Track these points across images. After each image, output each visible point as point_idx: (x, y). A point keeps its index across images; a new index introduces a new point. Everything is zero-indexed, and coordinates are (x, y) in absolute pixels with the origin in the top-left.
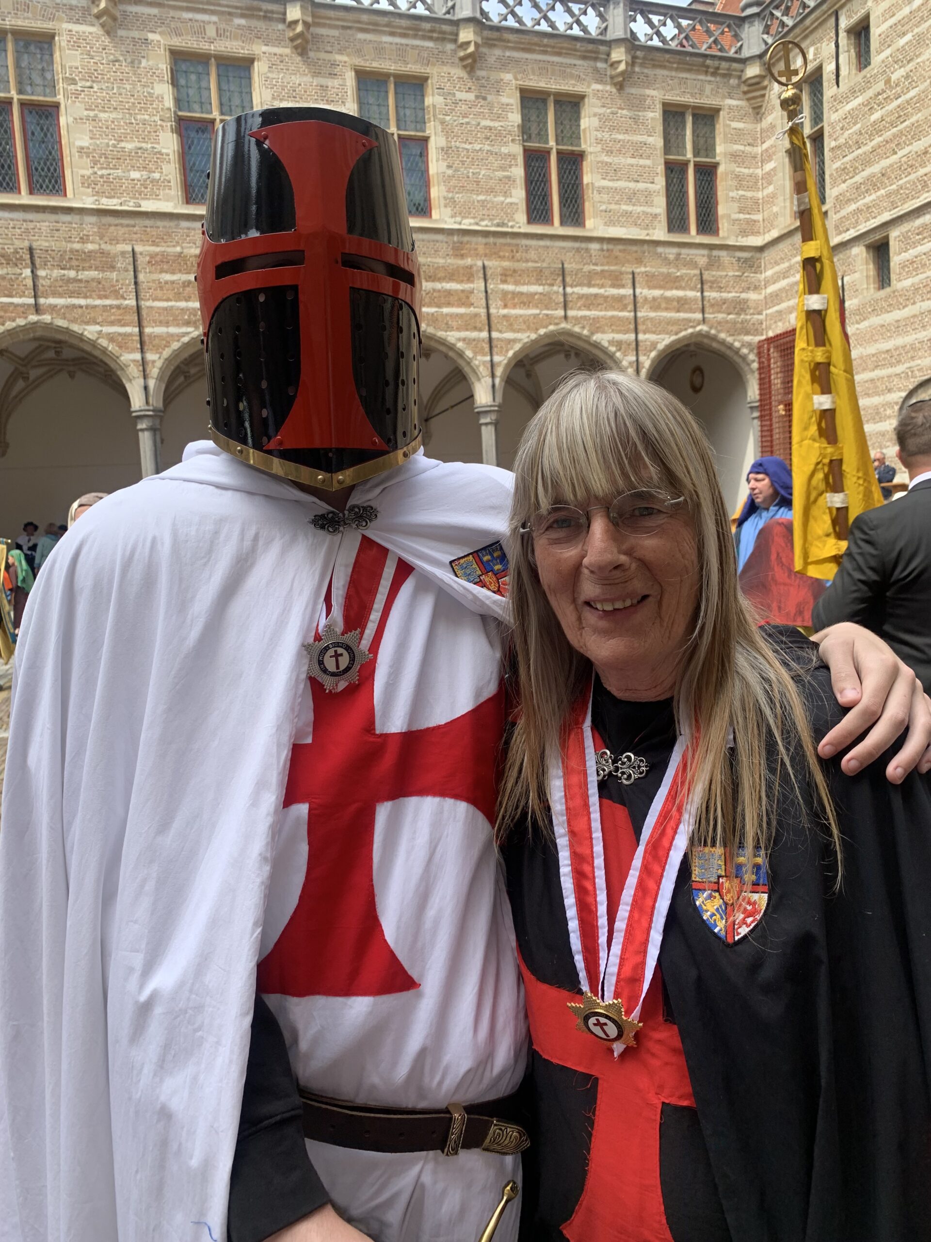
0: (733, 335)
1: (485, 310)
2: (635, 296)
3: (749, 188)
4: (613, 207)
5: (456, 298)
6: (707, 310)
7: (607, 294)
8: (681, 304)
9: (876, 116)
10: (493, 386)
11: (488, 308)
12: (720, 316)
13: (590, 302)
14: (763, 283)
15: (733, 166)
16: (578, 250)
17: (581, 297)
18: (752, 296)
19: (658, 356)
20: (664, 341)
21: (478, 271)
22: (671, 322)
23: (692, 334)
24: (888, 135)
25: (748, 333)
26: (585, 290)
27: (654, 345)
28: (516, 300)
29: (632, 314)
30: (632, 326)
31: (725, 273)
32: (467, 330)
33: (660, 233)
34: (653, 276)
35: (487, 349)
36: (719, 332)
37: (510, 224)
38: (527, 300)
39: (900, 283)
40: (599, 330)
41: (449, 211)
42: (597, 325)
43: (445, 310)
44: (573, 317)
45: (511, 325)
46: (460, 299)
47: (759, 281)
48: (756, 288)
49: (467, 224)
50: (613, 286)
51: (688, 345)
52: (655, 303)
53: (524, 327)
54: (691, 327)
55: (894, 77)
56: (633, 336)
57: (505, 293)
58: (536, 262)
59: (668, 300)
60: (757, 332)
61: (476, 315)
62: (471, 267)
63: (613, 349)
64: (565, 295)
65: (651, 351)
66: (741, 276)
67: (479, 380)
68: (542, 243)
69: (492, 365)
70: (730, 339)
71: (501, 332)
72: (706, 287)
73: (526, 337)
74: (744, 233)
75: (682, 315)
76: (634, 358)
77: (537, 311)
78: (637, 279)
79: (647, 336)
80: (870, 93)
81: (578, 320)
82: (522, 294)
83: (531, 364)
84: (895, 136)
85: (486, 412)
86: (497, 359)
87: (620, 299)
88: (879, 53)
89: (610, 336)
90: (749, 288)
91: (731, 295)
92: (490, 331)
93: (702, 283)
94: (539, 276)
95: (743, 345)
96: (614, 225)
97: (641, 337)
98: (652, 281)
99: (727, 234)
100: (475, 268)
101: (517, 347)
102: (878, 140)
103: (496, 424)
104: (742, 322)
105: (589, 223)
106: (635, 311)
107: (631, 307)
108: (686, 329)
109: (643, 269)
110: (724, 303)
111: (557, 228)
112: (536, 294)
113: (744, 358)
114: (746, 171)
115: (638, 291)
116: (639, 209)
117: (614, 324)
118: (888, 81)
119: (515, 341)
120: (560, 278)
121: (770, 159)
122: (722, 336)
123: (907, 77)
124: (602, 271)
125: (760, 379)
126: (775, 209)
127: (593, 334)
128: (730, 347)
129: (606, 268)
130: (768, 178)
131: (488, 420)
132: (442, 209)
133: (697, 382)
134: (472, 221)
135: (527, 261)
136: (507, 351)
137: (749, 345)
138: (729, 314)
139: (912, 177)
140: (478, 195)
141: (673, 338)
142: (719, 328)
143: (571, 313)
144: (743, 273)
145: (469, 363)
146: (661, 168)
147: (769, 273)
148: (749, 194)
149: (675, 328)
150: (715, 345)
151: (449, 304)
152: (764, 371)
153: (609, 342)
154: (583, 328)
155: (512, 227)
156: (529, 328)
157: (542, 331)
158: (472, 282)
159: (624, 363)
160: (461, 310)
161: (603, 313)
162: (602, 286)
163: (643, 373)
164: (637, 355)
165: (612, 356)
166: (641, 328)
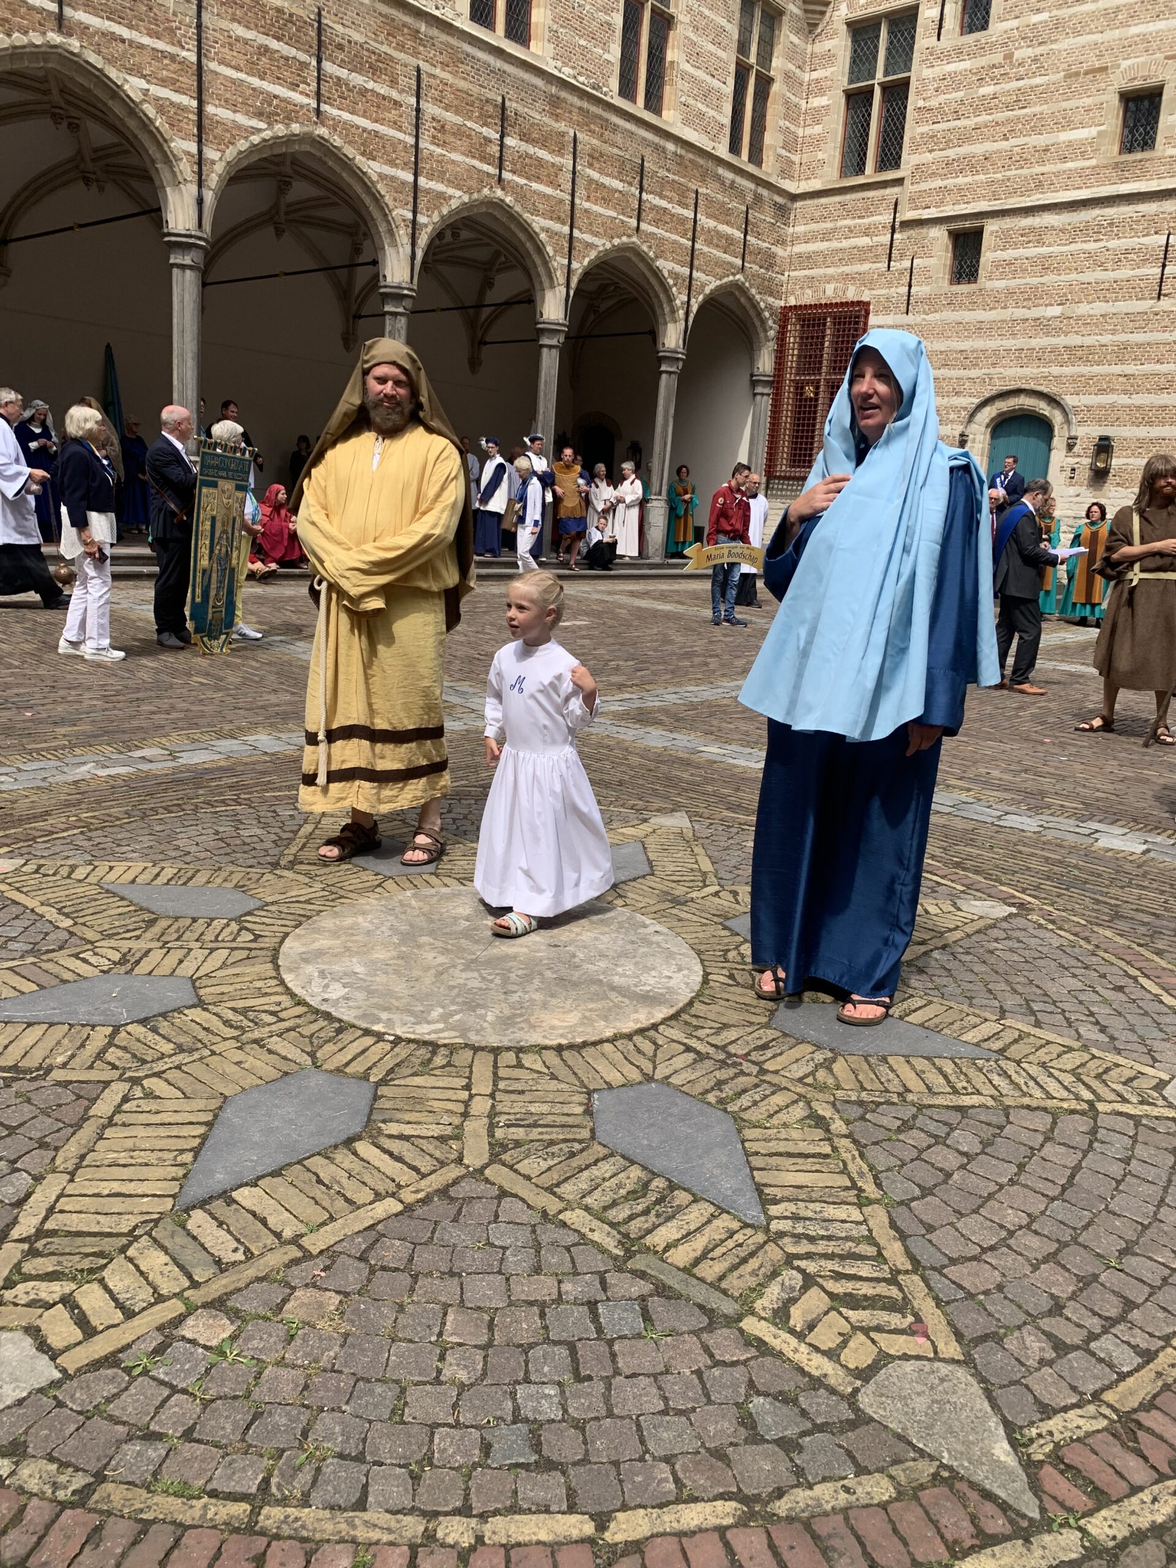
0: (761, 293)
1: (570, 197)
2: (695, 221)
3: (794, 121)
5: (546, 172)
6: (746, 257)
7: (673, 211)
8: (728, 244)
10: (567, 300)
11: (573, 195)
12: (754, 268)
13: (659, 216)
14: (790, 240)
15: (781, 86)
16: (657, 146)
17: (653, 208)
19: (703, 301)
20: (711, 284)
21: (569, 142)
22: (719, 263)
23: (730, 283)
25: (771, 294)
26: (657, 201)
27: (703, 285)
28: (599, 193)
29: (691, 243)
30: (688, 259)
31: (764, 217)
32: (551, 218)
33: (722, 150)
34: (712, 201)
35: (566, 250)
36: (751, 286)
37: (604, 89)
38: (608, 197)
40: (662, 254)
41: (550, 48)
42: (659, 247)
43: (535, 186)
44: (645, 232)
45: (591, 224)
46: (548, 175)
47: (788, 236)
49: (566, 73)
50: (680, 203)
52: (710, 236)
53: (601, 231)
54: (733, 274)
55: (1018, 55)
56: (688, 271)
57: (591, 182)
58: (621, 149)
59: (719, 235)
60: (781, 297)
61: (561, 201)
62: (563, 134)
63: (671, 282)
64: (640, 201)
65: (699, 294)
66: (774, 225)
68: (627, 124)
69: (569, 271)
71: (581, 231)
72: (749, 229)
73: (602, 244)
74: (783, 173)
75: (728, 257)
76: (686, 299)
78: (700, 201)
79: (699, 274)
80: (983, 61)
81: (647, 237)
82: (603, 186)
84: (1008, 120)
85: (551, 331)
86: (574, 265)
87: (683, 221)
88: (1002, 20)
89: (670, 265)
90: (778, 242)
91: (765, 245)
92: (572, 227)
93: (746, 224)
94: (621, 168)
95: (766, 308)
96: (689, 125)
97: (695, 274)
98: (711, 207)
99: (769, 169)
100: (567, 138)
101: (593, 254)
102: (984, 118)
104: (769, 280)
105: (665, 112)
106: (694, 240)
107: (691, 234)
108: (729, 276)
109: (705, 191)
110: (760, 253)
111: (638, 108)
112: (617, 191)
113: (763, 321)
114: (793, 98)
115: (699, 216)
116: (711, 113)
117: (674, 251)
118: (1009, 56)
119: (591, 246)
120: (639, 179)
122: (753, 291)
123: (1035, 60)
124: (673, 180)
127: (657, 258)
128: (755, 305)
129: (676, 178)
130: (816, 113)
132: (541, 41)
134: (571, 72)
135: (613, 145)
136: (584, 257)
137: (769, 307)
138: (761, 267)
139: (1024, 172)
141: (718, 283)
142: (752, 282)
143: (644, 226)
144: (777, 222)
145: (546, 263)
146: (733, 68)
147: (800, 229)
148: (792, 128)
149: (719, 270)
150: (745, 300)
151: (538, 179)
152: (781, 342)
153: (669, 272)
154: (650, 248)
155: (605, 94)
156: (605, 233)
157: (616, 241)
158: (562, 156)
159: (678, 302)
160: (549, 191)
161: (667, 235)
162: (670, 201)
163: (691, 319)
164: (689, 295)
165: (668, 290)
166: (696, 263)
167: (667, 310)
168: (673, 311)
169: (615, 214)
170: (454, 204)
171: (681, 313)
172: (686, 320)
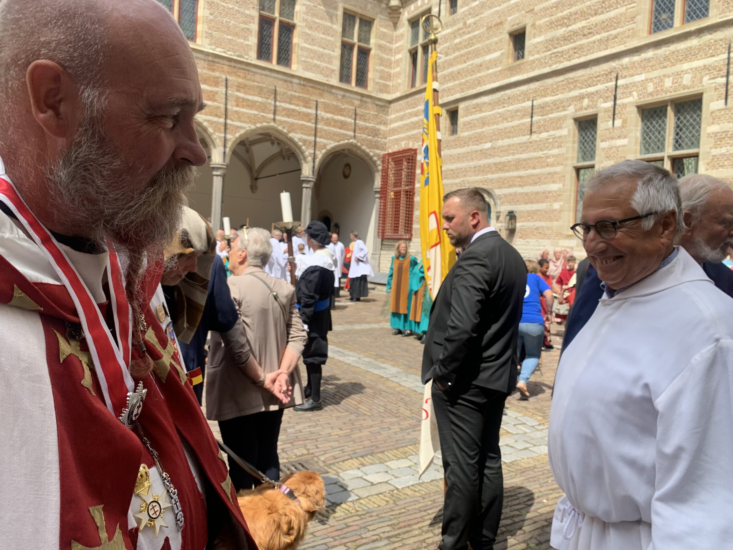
0: (370, 148)
1: (224, 106)
2: (316, 115)
3: (386, 66)
4: (309, 60)
6: (357, 131)
7: (300, 110)
8: (343, 125)
9: (457, 41)
10: (224, 153)
11: (226, 104)
12: (364, 136)
13: (290, 113)
14: (389, 121)
15: (379, 52)
16: (285, 81)
17: (284, 109)
18: (382, 128)
19: (326, 153)
20: (331, 144)
21: (222, 81)
22: (335, 134)
23: (347, 143)
24: (463, 52)
25: (378, 148)
26: (287, 106)
27: (325, 146)
28: (244, 103)
29: (314, 125)
30: (313, 132)
31: (368, 112)
32: (211, 115)
33: (335, 81)
34: (328, 105)
35: (223, 130)
36: (362, 145)
37: (246, 57)
38: (251, 105)
39: (463, 133)
40: (293, 131)
41: (208, 41)
42: (292, 128)
44: (278, 120)
45: (240, 117)
46: (208, 96)
47: (387, 120)
48: (385, 124)
49: (218, 51)
50: (305, 107)
51: (344, 150)
52: (328, 121)
53: (248, 120)
54: (348, 140)
55: (469, 22)
56: (313, 138)
57: (238, 98)
58: (259, 83)
59: (336, 121)
60: (383, 149)
61: (218, 108)
62: (218, 78)
63: (300, 144)
64: (275, 106)
65: (323, 149)
66: (377, 115)
67: (215, 147)
68: (264, 72)
69: (225, 140)
70: (368, 150)
71: (232, 120)
72: (358, 118)
73: (249, 127)
74: (381, 91)
75: (343, 131)
76: (312, 151)
77: (256, 112)
78: (320, 105)
79: (321, 140)
80: (455, 28)
81: (281, 123)
82: (248, 100)
83: (250, 145)
84: (466, 53)
85: (218, 169)
86: (229, 136)
87: (307, 115)
88: (462, 7)
89: (299, 136)
90: (381, 123)
91: (370, 125)
92: (226, 118)
93: (356, 115)
94: (260, 91)
95: (375, 155)
96: (308, 71)
97: (318, 139)
98: (328, 108)
99: (371, 89)
100: (220, 79)
101: (242, 132)
102: (457, 54)
103: (224, 176)
104: (375, 142)
105: (294, 66)
106: (316, 124)
107: (313, 121)
108: (344, 140)
109: (323, 100)
110: (367, 129)
111: (274, 66)
112: (257, 102)
113: (374, 162)
114: (386, 56)
115: (319, 112)
116: (324, 65)
117: (303, 129)
118: (465, 24)
119: (241, 127)
120: (273, 96)
121: (399, 52)
122: (364, 147)
123: (475, 23)
124: (299, 97)
125: (382, 176)
126: (400, 81)
127: (289, 132)
128: (367, 155)
129: (301, 95)
130: (398, 62)
131: (219, 173)
132: (204, 39)
133: (347, 172)
134: (222, 50)
135: (254, 81)
136: (235, 133)
137: (378, 155)
138: (369, 135)
139: (473, 77)
140: (228, 35)
141: (336, 144)
142: (362, 143)
143: (278, 118)
144: (379, 114)
145: (210, 136)
146: (339, 44)
147: (393, 116)
148: (386, 70)
149: (338, 138)
150: (359, 152)
152: (385, 171)
153: (299, 139)
154: (284, 128)
155: (247, 59)
156: (250, 122)
157: (259, 125)
158: (218, 87)
159: (307, 153)
161: (297, 121)
162: (298, 105)
163: (317, 161)
164: (315, 150)
165: (299, 148)
166: (318, 134)
167: (301, 157)
168: (305, 158)
171: (310, 159)
172: (314, 162)
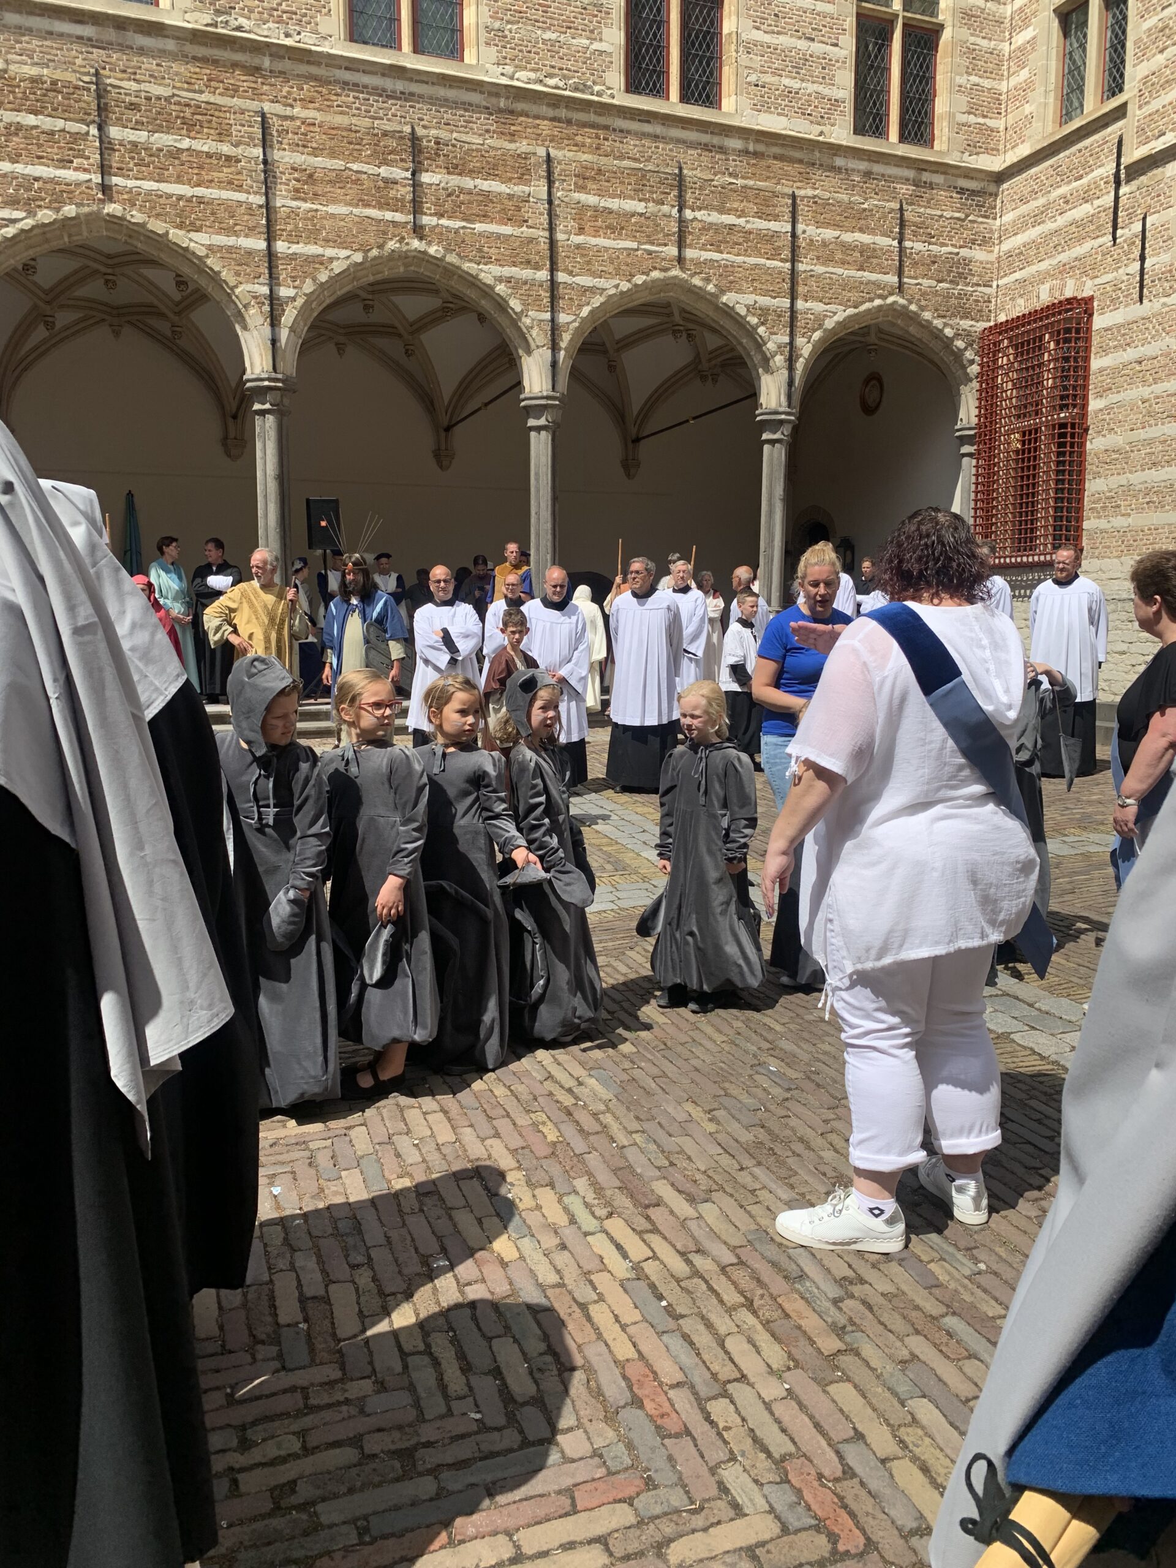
0: (944, 317)
1: (547, 234)
2: (794, 235)
3: (986, 73)
4: (768, 78)
5: (499, 207)
6: (906, 270)
7: (749, 226)
8: (867, 257)
10: (554, 364)
11: (551, 229)
12: (926, 282)
13: (722, 237)
14: (996, 235)
15: (964, 33)
16: (707, 147)
17: (707, 227)
18: (978, 254)
19: (822, 340)
20: (837, 315)
21: (539, 165)
22: (847, 285)
23: (880, 306)
25: (965, 316)
26: (715, 217)
27: (819, 321)
28: (599, 223)
29: (788, 265)
30: (786, 286)
31: (939, 213)
32: (514, 265)
33: (841, 133)
34: (826, 204)
35: (546, 301)
36: (922, 308)
37: (597, 88)
38: (617, 224)
40: (731, 286)
41: (492, 53)
42: (729, 278)
43: (479, 227)
44: (692, 260)
45: (589, 263)
46: (504, 211)
47: (991, 231)
48: (985, 242)
49: (523, 79)
50: (760, 215)
51: (865, 331)
52: (827, 253)
53: (610, 269)
54: (880, 297)
56: (786, 302)
57: (583, 208)
58: (635, 160)
59: (846, 247)
60: (980, 316)
61: (531, 240)
62: (526, 156)
63: (753, 320)
64: (681, 221)
65: (814, 331)
66: (963, 220)
67: (529, 351)
68: (647, 128)
69: (555, 329)
70: (938, 323)
71: (571, 273)
72: (908, 232)
73: (613, 286)
74: (973, 148)
75: (867, 276)
76: (787, 339)
77: (631, 244)
78: (801, 207)
79: (809, 305)
81: (699, 266)
82: (609, 212)
83: (618, 350)
85: (539, 410)
86: (563, 318)
87: (770, 237)
89: (750, 299)
90: (973, 242)
91: (945, 250)
92: (553, 270)
93: (902, 224)
94: (640, 185)
95: (957, 335)
96: (768, 111)
97: (800, 304)
98: (824, 213)
99: (944, 145)
100: (533, 160)
101: (597, 301)
103: (554, 429)
104: (959, 297)
105: (728, 103)
106: (793, 261)
107: (786, 253)
108: (871, 300)
109: (810, 192)
110: (934, 262)
111: (673, 104)
112: (633, 214)
113: (958, 355)
114: (984, 43)
115: (800, 227)
116: (811, 88)
117: (756, 279)
119: (593, 290)
120: (675, 193)
121: (1026, 22)
122: (927, 315)
124: (744, 187)
125: (980, 392)
126: (1028, 109)
127: (723, 292)
128: (937, 334)
129: (751, 183)
130: (1021, 56)
131: (542, 422)
132: (482, 48)
133: (872, 397)
134: (532, 75)
135: (621, 157)
136: (580, 307)
137: (967, 334)
138: (940, 281)
140: (544, 30)
141: (851, 311)
142: (923, 303)
143: (690, 253)
144: (967, 216)
145: (515, 323)
146: (850, 23)
148: (987, 83)
149: (854, 296)
150: (912, 329)
151: (485, 217)
152: (989, 377)
153: (747, 307)
154: (708, 280)
155: (599, 94)
156: (618, 272)
157: (639, 279)
158: (527, 183)
159: (771, 346)
160: (507, 230)
161: (740, 259)
162: (742, 214)
163: (800, 365)
164: (792, 335)
165: (751, 332)
166: (801, 289)
167: (757, 359)
168: (766, 361)
169: (635, 245)
170: (338, 267)
171: (779, 360)
172: (791, 369)
